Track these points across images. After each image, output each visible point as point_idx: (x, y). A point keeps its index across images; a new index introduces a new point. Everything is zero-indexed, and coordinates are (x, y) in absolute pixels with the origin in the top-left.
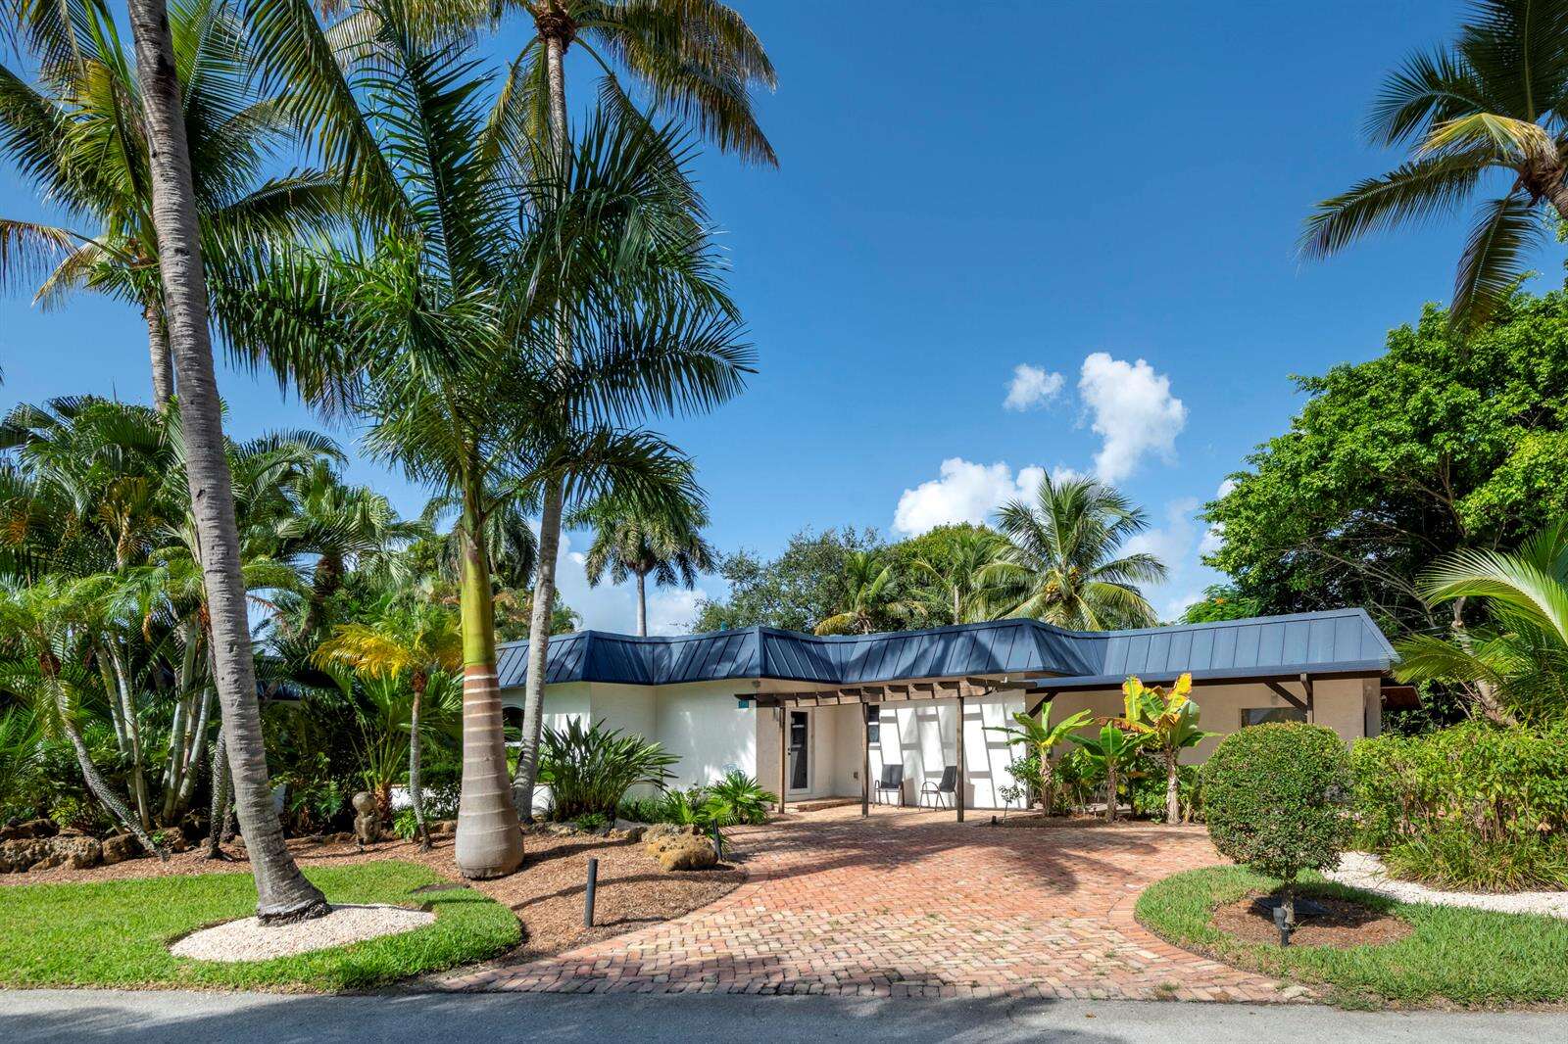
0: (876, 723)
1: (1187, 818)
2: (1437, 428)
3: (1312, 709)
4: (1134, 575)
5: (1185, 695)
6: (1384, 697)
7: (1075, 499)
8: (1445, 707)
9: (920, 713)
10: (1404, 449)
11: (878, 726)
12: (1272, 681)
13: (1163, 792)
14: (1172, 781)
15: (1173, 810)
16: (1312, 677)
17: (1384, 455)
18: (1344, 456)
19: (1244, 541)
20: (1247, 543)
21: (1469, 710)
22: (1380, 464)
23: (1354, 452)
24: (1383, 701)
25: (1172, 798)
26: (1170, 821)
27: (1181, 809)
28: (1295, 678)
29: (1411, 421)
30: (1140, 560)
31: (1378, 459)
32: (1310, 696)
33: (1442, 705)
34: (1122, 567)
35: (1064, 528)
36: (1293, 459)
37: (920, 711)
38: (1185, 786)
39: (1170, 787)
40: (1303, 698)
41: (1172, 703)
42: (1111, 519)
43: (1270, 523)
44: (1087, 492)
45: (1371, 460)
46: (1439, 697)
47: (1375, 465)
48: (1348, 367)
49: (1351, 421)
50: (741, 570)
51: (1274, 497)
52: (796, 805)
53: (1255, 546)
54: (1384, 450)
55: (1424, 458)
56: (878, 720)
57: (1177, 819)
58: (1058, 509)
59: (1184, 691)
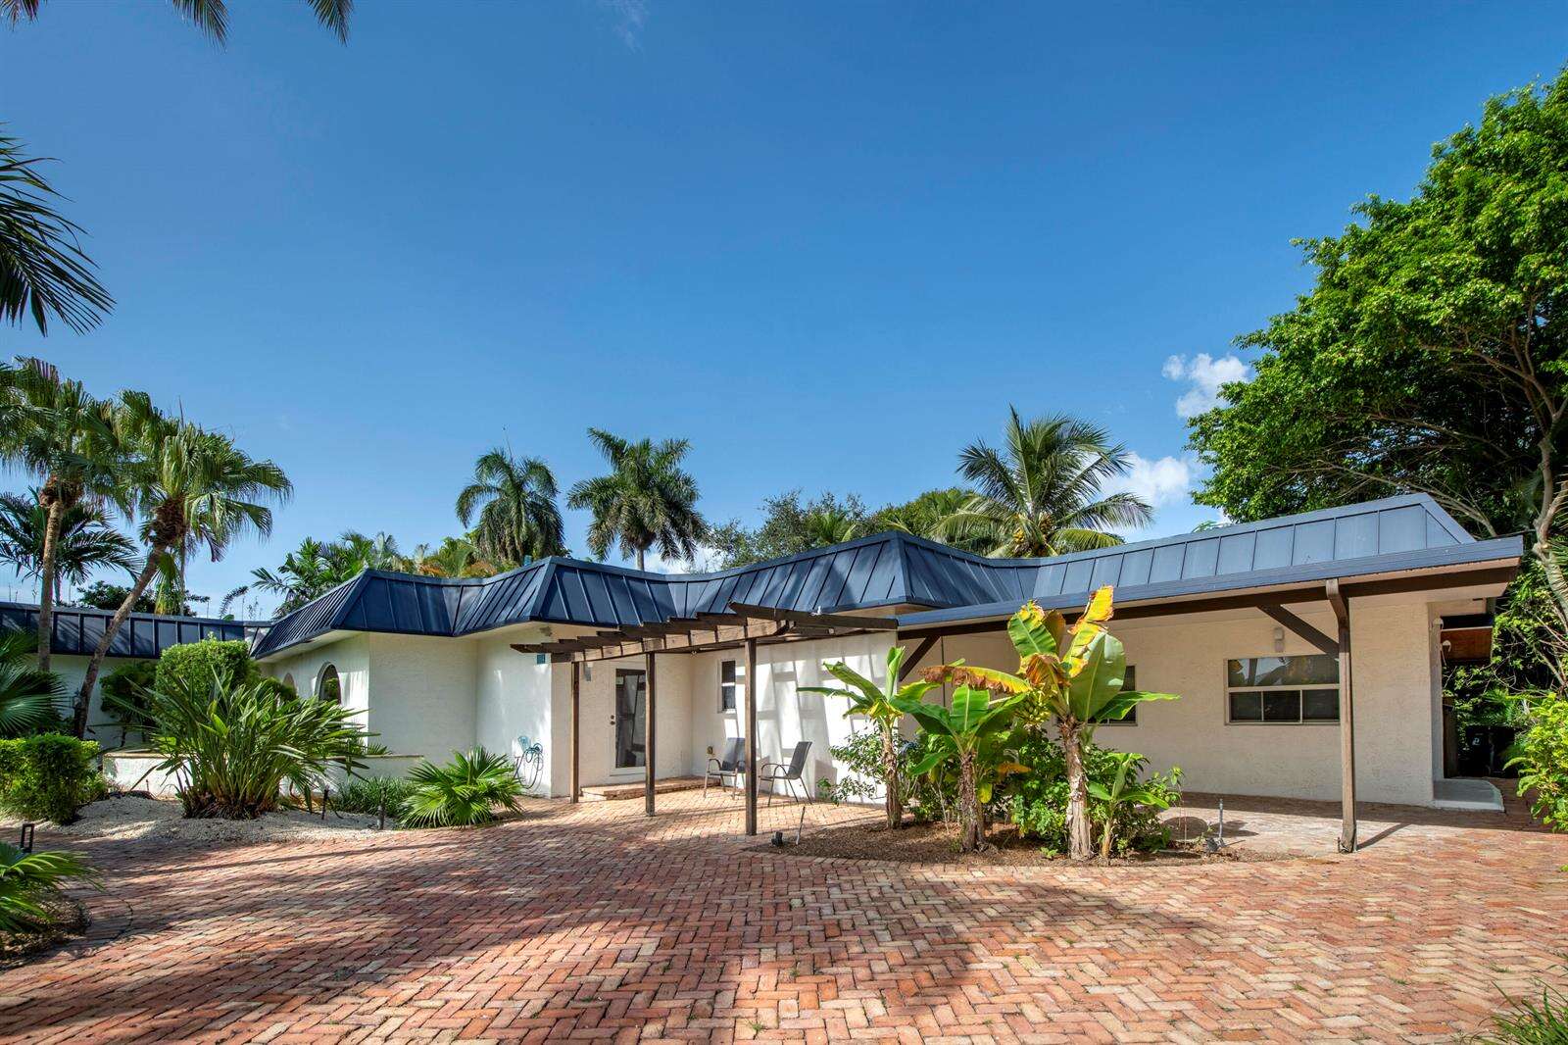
0: (731, 684)
1: (1104, 850)
2: (1525, 247)
3: (1348, 649)
4: (1114, 518)
5: (1100, 622)
6: (1447, 643)
7: (1045, 440)
8: (1518, 662)
9: (777, 671)
10: (1467, 290)
11: (734, 687)
12: (1272, 603)
13: (1059, 803)
14: (1075, 782)
15: (1079, 833)
16: (1348, 591)
17: (1438, 302)
18: (1379, 307)
19: (1240, 462)
20: (1243, 465)
21: (1555, 664)
22: (1433, 314)
23: (1392, 301)
24: (1445, 648)
25: (1075, 813)
26: (1075, 856)
27: (1097, 831)
28: (1319, 594)
29: (1481, 250)
30: (1120, 500)
31: (1428, 309)
32: (1344, 624)
33: (1513, 659)
34: (1101, 511)
35: (1032, 470)
36: (1301, 332)
37: (778, 666)
38: (1097, 791)
39: (1072, 794)
40: (1331, 630)
41: (1076, 641)
42: (1088, 459)
43: (1272, 435)
44: (1059, 431)
45: (1418, 311)
46: (1508, 648)
47: (1423, 317)
48: (1375, 201)
49: (1384, 269)
50: (729, 540)
51: (1276, 393)
52: (601, 790)
53: (1254, 466)
54: (1437, 295)
55: (1502, 298)
56: (734, 681)
57: (1086, 852)
58: (1027, 450)
59: (1098, 617)
